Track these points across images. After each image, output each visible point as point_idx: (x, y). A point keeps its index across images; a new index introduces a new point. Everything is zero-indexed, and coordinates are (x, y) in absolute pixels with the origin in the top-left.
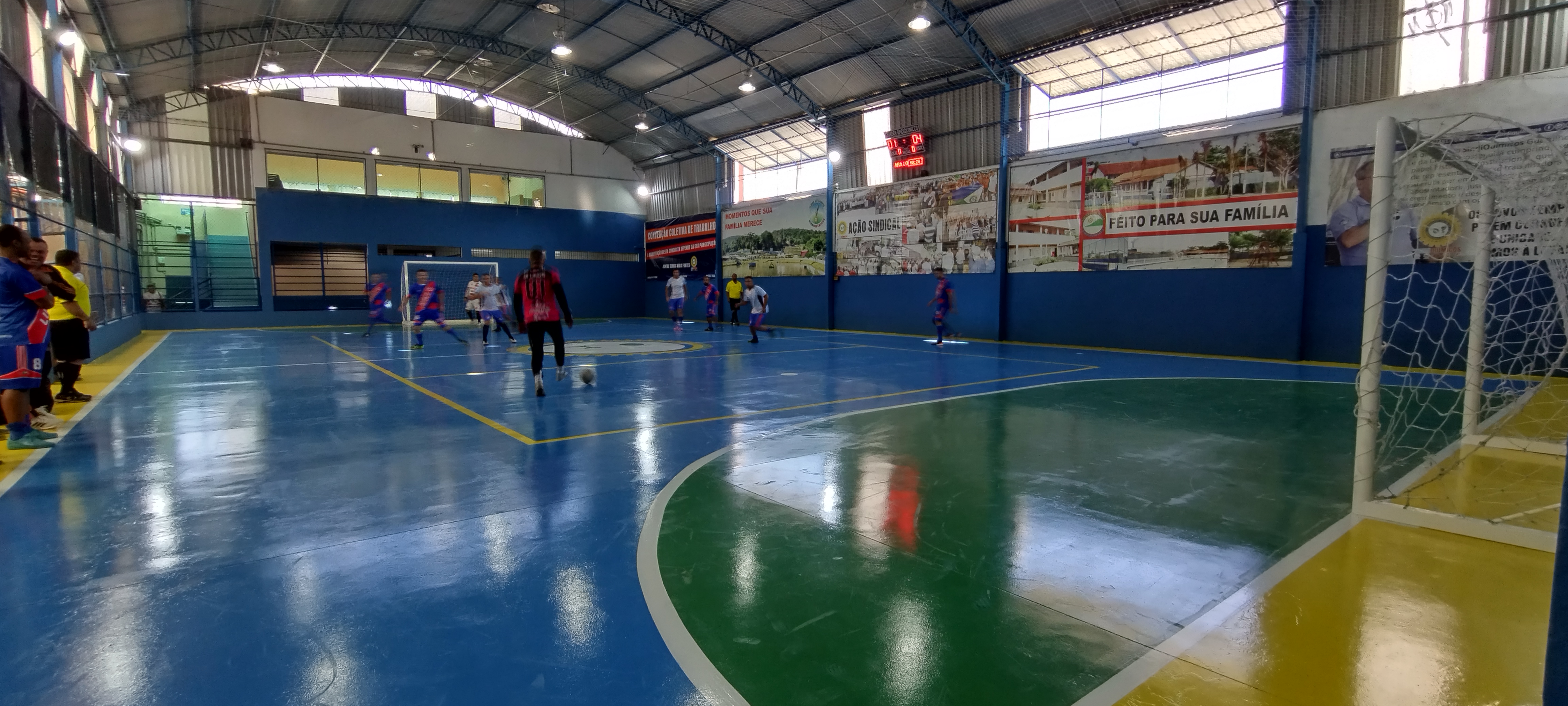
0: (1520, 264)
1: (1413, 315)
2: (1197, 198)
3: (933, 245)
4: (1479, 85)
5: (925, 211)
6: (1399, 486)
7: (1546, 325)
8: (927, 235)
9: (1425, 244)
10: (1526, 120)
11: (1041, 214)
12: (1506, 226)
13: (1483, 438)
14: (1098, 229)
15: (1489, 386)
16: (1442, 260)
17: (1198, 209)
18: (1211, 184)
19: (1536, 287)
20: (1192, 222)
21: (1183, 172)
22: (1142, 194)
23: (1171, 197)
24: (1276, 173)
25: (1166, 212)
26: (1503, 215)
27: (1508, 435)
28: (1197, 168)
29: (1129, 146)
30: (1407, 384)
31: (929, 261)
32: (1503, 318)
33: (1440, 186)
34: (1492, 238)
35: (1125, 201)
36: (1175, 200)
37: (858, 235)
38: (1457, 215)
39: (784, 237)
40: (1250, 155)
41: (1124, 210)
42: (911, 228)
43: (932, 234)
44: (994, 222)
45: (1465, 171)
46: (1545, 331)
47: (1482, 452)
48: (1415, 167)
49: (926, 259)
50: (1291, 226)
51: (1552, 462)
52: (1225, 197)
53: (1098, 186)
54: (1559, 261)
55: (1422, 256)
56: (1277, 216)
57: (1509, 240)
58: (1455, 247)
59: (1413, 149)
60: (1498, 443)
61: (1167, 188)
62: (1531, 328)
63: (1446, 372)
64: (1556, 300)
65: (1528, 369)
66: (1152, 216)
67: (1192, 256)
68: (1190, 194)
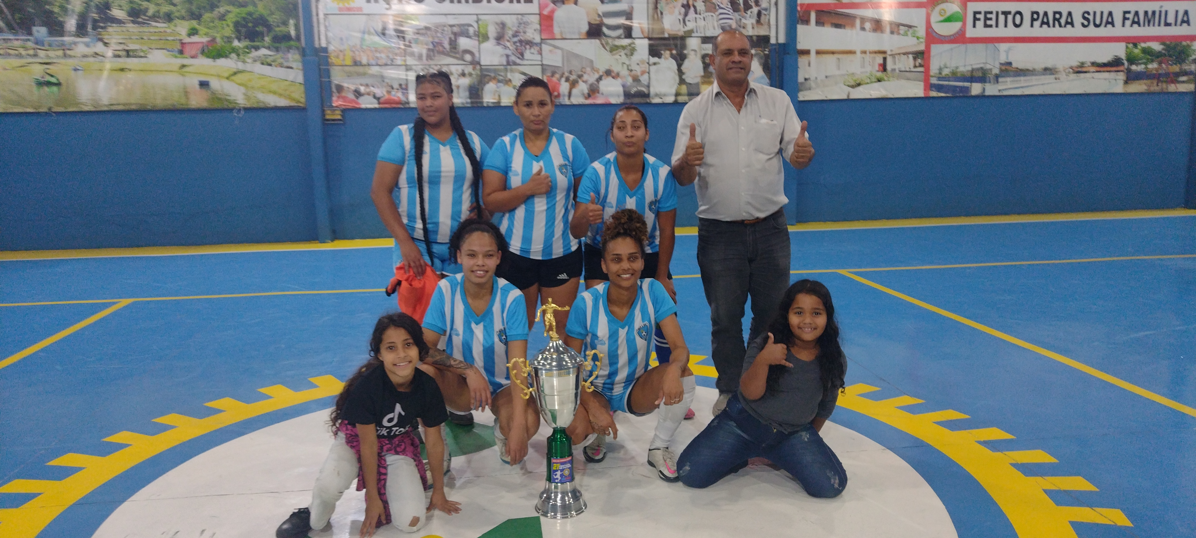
3: (625, 41)
14: (953, 28)
17: (1090, 7)
20: (1083, 25)
25: (1051, 8)
66: (1033, 13)
67: (1082, 75)
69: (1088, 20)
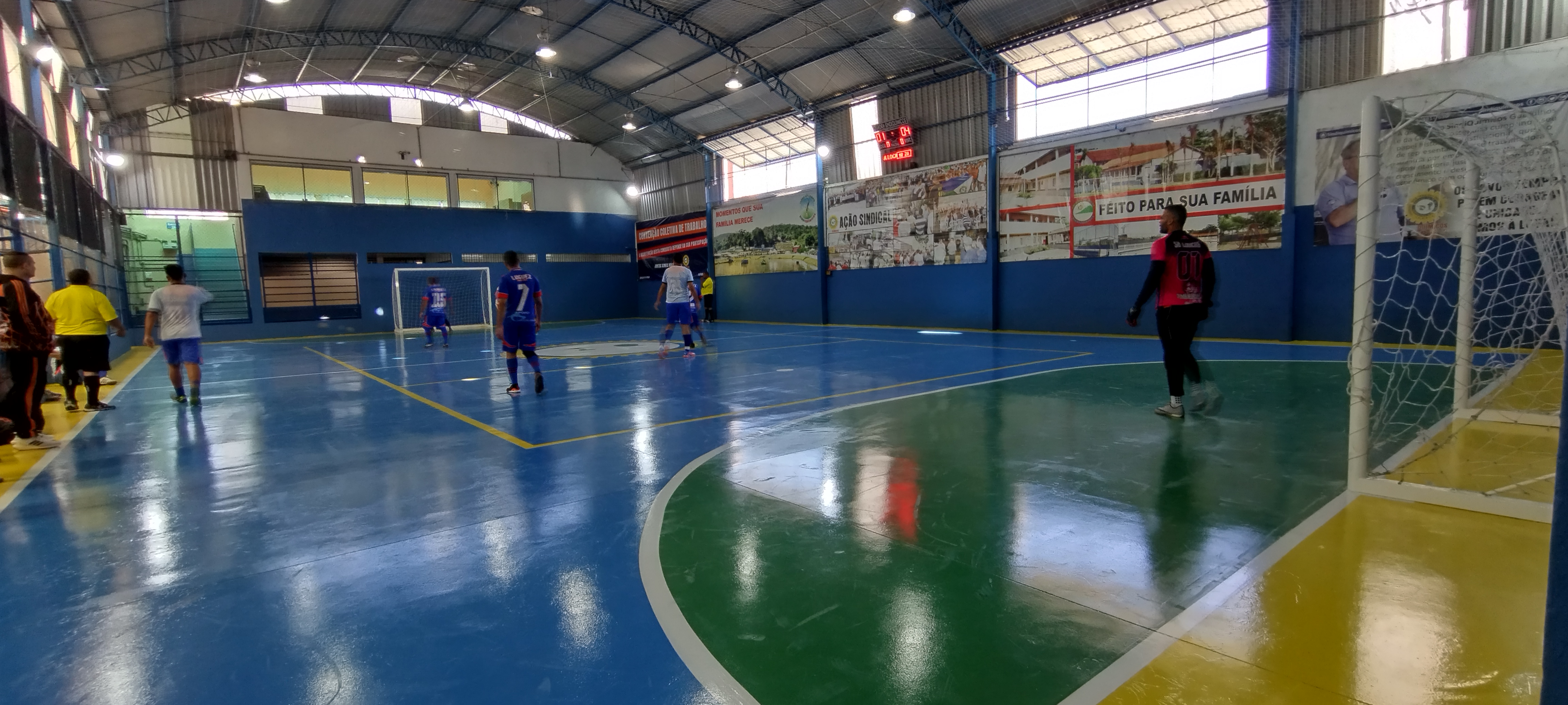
0: (1506, 238)
1: (1403, 292)
2: (1185, 183)
3: (924, 236)
4: (1461, 62)
5: (915, 203)
6: (1393, 462)
7: (1534, 298)
8: (918, 227)
9: (1412, 221)
10: (1510, 96)
11: (1032, 202)
12: (1491, 201)
13: (1474, 412)
14: (1088, 216)
15: (1479, 360)
16: (1430, 237)
17: (1186, 192)
18: (1199, 168)
19: (1522, 261)
21: (1171, 156)
22: (1131, 179)
23: (1160, 182)
24: (1263, 155)
25: (1155, 197)
26: (1488, 190)
27: (1499, 408)
28: (1185, 152)
29: (1116, 133)
30: (1399, 360)
31: (921, 253)
32: (1490, 293)
33: (1426, 163)
34: (1478, 213)
35: (1115, 187)
36: (1164, 185)
37: (849, 229)
38: (1444, 192)
39: (775, 233)
40: (1237, 137)
41: (1114, 196)
42: (902, 220)
43: (923, 226)
44: (984, 212)
45: (1449, 148)
46: (1532, 304)
47: (1474, 426)
48: (1400, 145)
49: (918, 251)
50: (1279, 207)
51: (1542, 433)
52: (1214, 180)
53: (1087, 173)
54: (1544, 235)
55: (1409, 233)
56: (1265, 197)
57: (1495, 214)
58: (1442, 223)
59: (1398, 128)
60: (1490, 416)
61: (1156, 172)
62: (1519, 302)
63: (1436, 348)
64: (1543, 273)
65: (1517, 342)
66: (1142, 202)
68: (1178, 178)
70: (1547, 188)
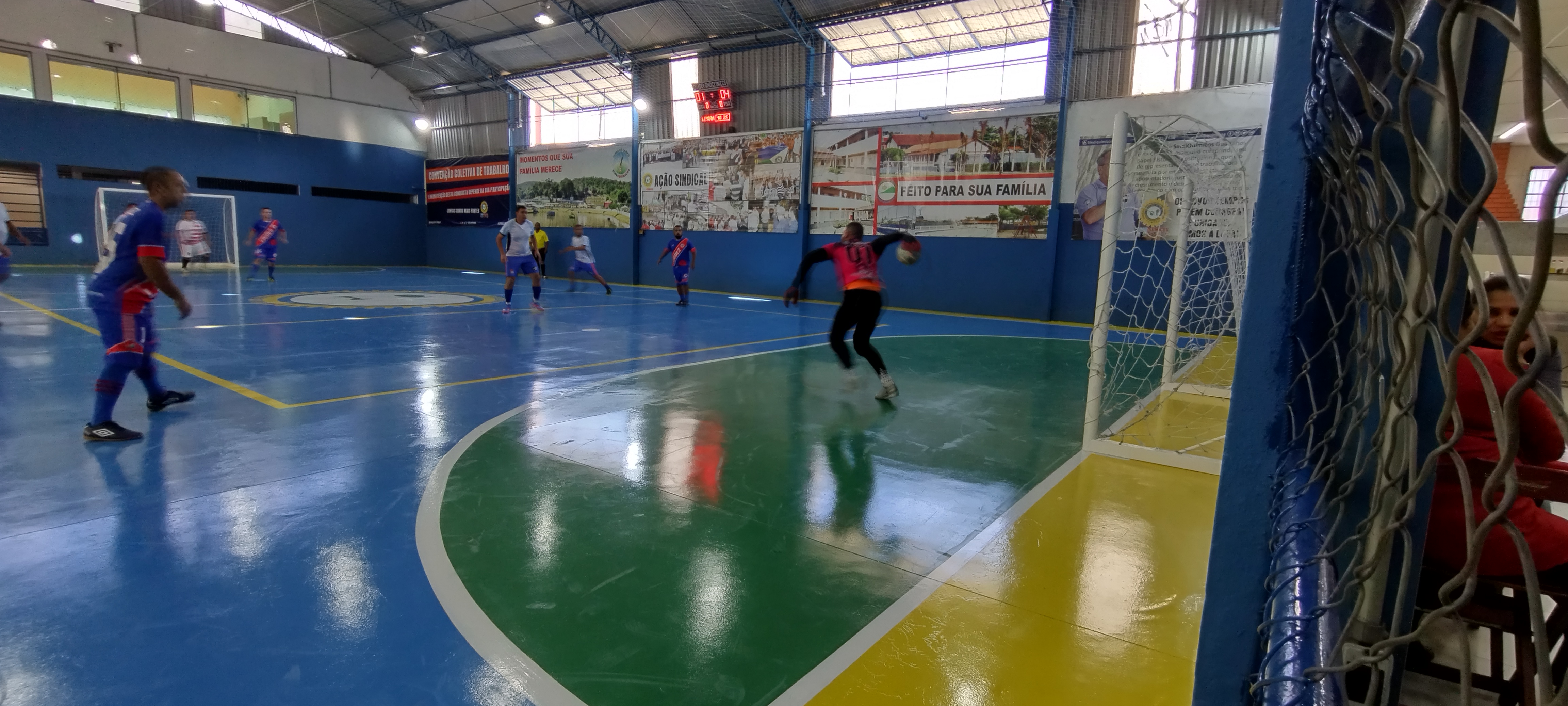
0: (1208, 244)
1: (1133, 284)
2: (974, 173)
3: (739, 202)
4: (1187, 92)
5: (732, 169)
6: (1116, 427)
7: (1222, 293)
8: (734, 193)
9: (1144, 224)
10: (1220, 125)
11: (842, 178)
12: (1199, 212)
13: (1176, 385)
14: (890, 196)
15: (1182, 343)
16: (1155, 238)
17: (976, 182)
18: (986, 161)
19: (1216, 263)
20: (970, 194)
21: (964, 147)
22: (929, 165)
23: (953, 170)
24: (1037, 155)
25: (949, 183)
26: (1198, 203)
27: (1193, 383)
28: (975, 145)
29: (919, 120)
30: (1126, 341)
32: (1193, 287)
33: (1157, 176)
34: (1190, 221)
35: (915, 171)
36: (957, 174)
37: (664, 188)
38: (1167, 202)
39: (586, 186)
40: (1018, 136)
41: (914, 180)
42: (718, 184)
43: (739, 192)
44: (797, 183)
45: (1174, 164)
46: (1220, 298)
47: (1175, 397)
48: (1140, 158)
50: (1047, 203)
51: (1219, 403)
52: (997, 173)
53: (892, 156)
54: (1232, 242)
55: (1142, 233)
56: (1036, 193)
57: (1201, 223)
58: (1164, 228)
59: (1140, 142)
60: (1185, 388)
61: (950, 161)
62: (1211, 296)
63: (1154, 332)
64: (1228, 274)
65: (1208, 330)
66: (937, 187)
67: (969, 226)
68: (969, 168)
69: (973, 191)
70: (1236, 205)
